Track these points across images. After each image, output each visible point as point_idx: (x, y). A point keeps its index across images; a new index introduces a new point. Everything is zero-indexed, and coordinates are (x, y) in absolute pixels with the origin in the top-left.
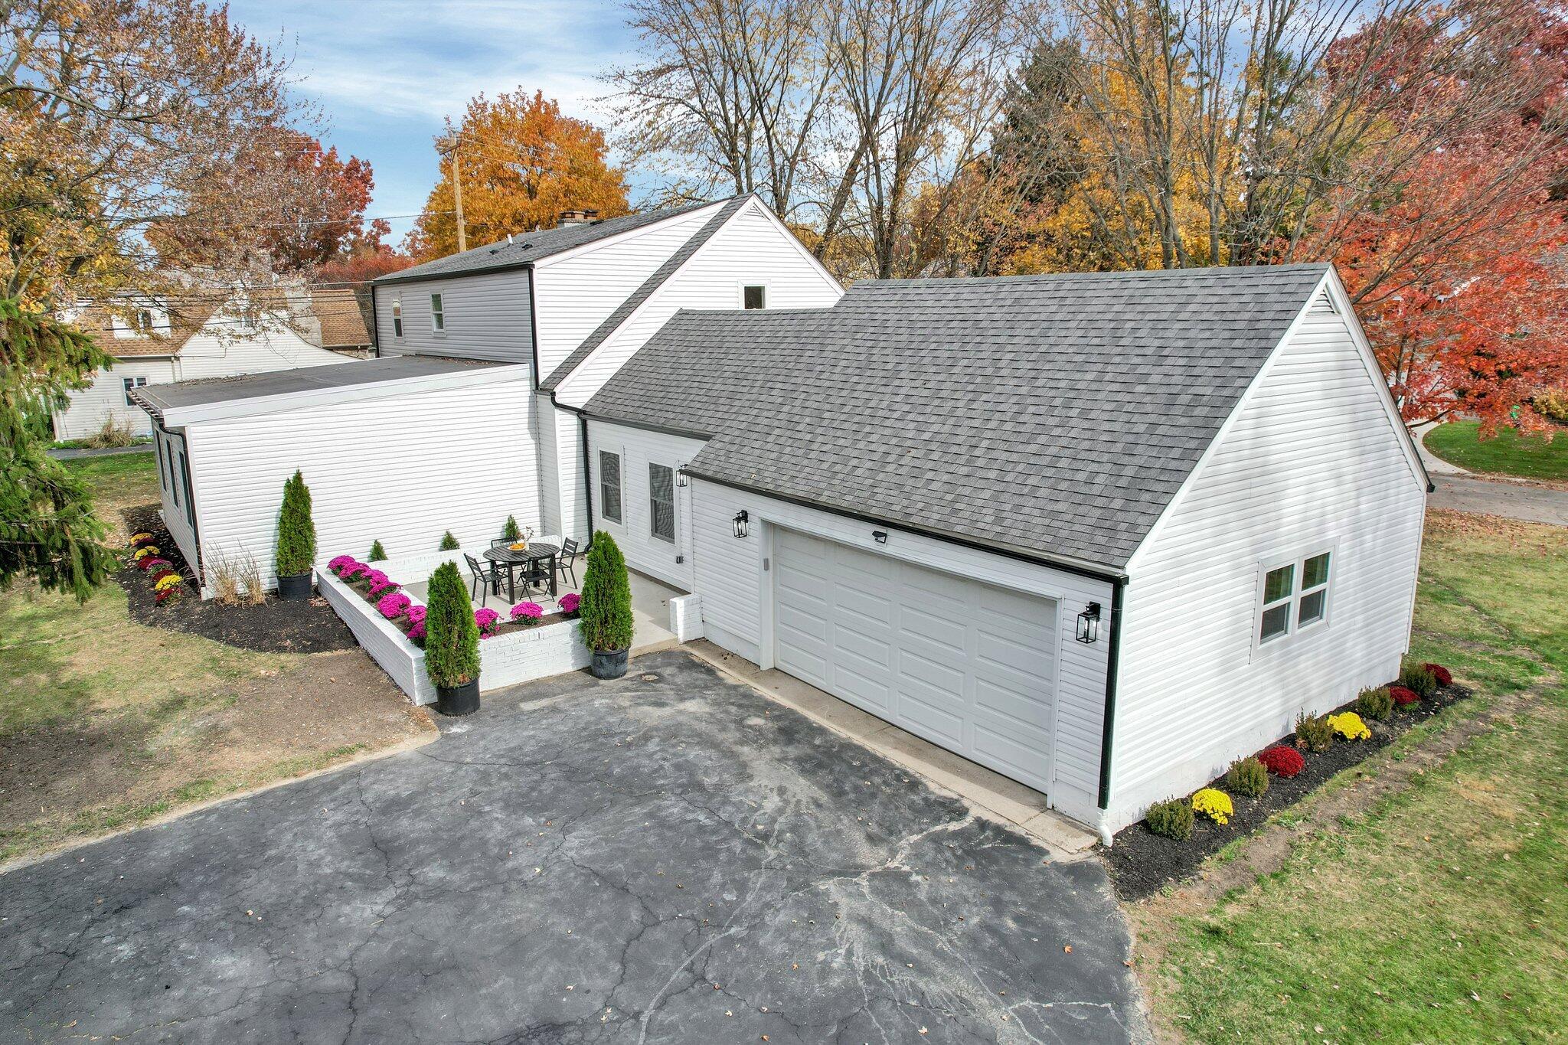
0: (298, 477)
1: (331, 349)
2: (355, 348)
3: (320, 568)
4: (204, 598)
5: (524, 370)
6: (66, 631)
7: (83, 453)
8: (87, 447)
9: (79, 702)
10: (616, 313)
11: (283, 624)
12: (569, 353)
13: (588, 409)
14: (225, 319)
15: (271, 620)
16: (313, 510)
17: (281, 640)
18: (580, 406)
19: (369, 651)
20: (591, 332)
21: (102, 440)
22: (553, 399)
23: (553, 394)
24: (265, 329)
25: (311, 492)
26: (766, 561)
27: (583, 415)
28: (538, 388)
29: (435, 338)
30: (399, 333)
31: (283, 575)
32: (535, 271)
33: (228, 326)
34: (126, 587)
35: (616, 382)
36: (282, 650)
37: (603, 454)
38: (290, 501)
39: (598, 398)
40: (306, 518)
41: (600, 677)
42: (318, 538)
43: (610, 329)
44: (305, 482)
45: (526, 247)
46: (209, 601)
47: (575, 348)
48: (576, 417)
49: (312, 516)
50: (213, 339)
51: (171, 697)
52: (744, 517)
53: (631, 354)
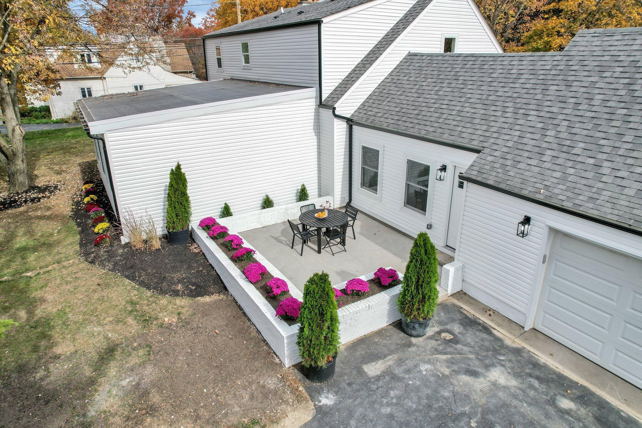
0: (178, 167)
1: (175, 73)
2: (186, 72)
3: (194, 223)
4: (123, 243)
5: (312, 92)
6: (42, 264)
7: (65, 126)
8: (66, 122)
9: (43, 343)
10: (369, 54)
11: (174, 269)
12: (340, 81)
13: (355, 119)
14: (126, 58)
15: (166, 264)
16: (188, 188)
17: (174, 284)
18: (348, 116)
19: (236, 299)
20: (353, 67)
21: (73, 119)
22: (334, 112)
23: (334, 109)
24: (147, 64)
25: (187, 177)
26: (545, 257)
27: (350, 122)
28: (321, 104)
29: (243, 69)
30: (220, 65)
31: (171, 230)
32: (323, 25)
33: (128, 62)
34: (79, 225)
35: (371, 101)
36: (176, 293)
37: (364, 148)
38: (174, 183)
39: (361, 111)
40: (184, 194)
41: (411, 336)
42: (192, 205)
43: (367, 66)
44: (183, 171)
45: (300, 13)
46: (127, 244)
47: (343, 77)
48: (345, 123)
49: (188, 192)
50: (120, 69)
51: (105, 345)
52: (527, 220)
53: (380, 82)
